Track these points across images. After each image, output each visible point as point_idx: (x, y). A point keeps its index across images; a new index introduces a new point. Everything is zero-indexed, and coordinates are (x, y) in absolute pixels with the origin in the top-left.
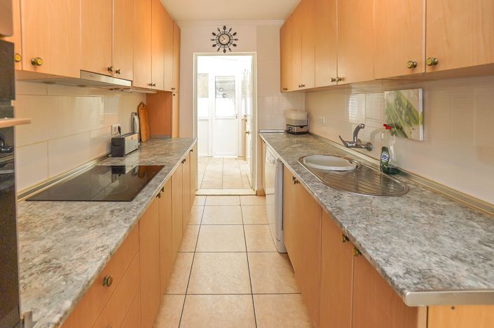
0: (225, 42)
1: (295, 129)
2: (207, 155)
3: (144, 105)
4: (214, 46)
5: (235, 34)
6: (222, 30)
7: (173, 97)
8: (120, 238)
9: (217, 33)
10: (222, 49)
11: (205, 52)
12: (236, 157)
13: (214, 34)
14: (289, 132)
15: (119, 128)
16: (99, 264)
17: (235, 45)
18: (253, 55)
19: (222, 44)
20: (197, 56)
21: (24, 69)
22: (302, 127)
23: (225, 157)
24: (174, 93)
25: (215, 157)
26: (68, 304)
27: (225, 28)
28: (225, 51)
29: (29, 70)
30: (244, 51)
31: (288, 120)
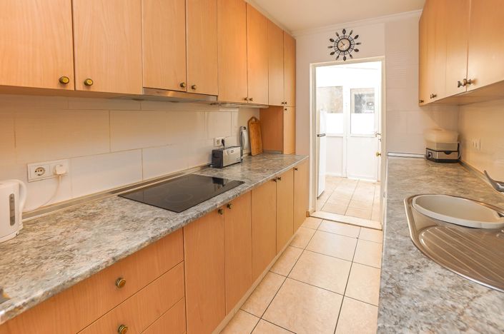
0: (344, 48)
1: (437, 156)
2: (340, 175)
3: (256, 119)
4: (332, 54)
5: (357, 37)
6: (341, 34)
7: (285, 112)
8: (133, 246)
9: (335, 38)
10: (341, 57)
11: (322, 61)
12: (375, 181)
13: (332, 40)
14: (429, 158)
15: (223, 141)
16: (94, 265)
17: (357, 50)
18: (382, 60)
19: (341, 51)
20: (315, 66)
21: (77, 89)
22: (448, 153)
23: (361, 179)
24: (285, 108)
25: (349, 178)
26: (39, 293)
27: (344, 31)
28: (345, 59)
29: (82, 89)
30: (370, 57)
31: (428, 142)
